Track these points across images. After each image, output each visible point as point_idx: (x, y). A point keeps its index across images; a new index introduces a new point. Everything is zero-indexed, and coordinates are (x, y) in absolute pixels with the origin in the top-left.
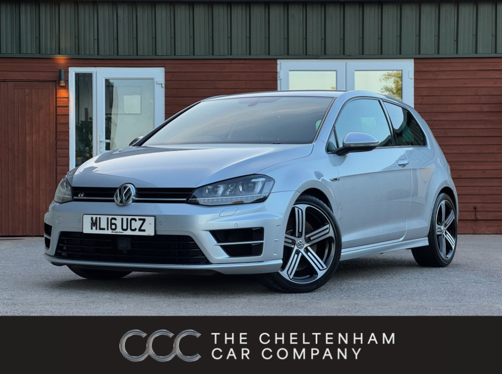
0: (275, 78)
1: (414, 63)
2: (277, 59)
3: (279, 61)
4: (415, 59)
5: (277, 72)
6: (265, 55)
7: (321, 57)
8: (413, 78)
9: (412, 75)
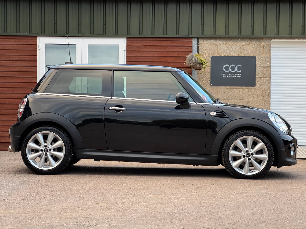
0: (36, 49)
1: (127, 40)
2: (37, 36)
3: (38, 38)
4: (127, 38)
5: (37, 45)
6: (29, 33)
7: (66, 36)
8: (126, 50)
9: (125, 48)
